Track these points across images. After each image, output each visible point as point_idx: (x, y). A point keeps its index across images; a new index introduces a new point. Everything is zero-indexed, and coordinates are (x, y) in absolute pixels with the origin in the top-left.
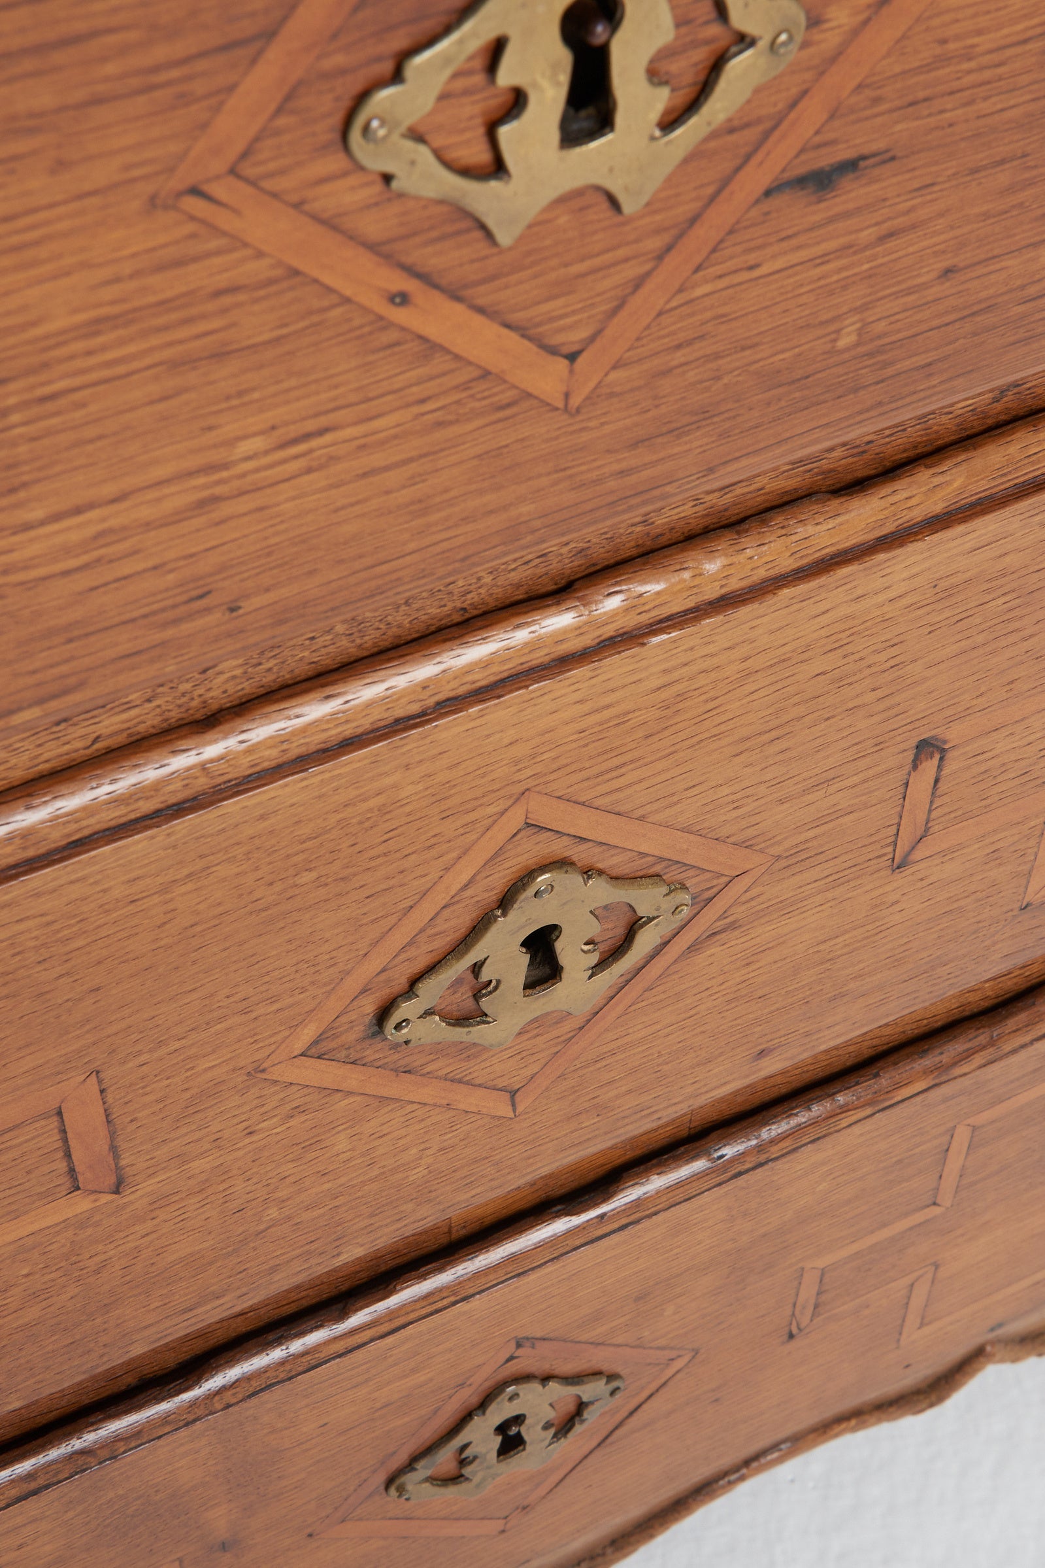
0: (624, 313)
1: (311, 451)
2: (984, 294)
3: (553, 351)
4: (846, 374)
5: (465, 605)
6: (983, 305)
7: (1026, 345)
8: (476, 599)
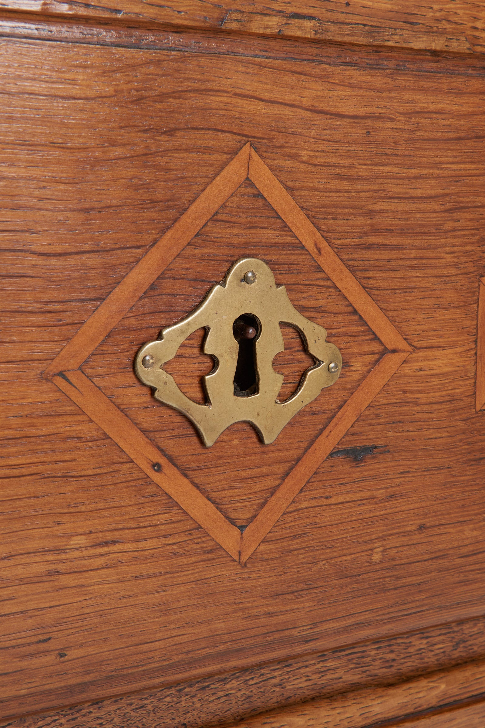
0: (266, 508)
1: (109, 553)
2: (441, 547)
3: (232, 522)
4: (379, 579)
5: (186, 722)
6: (441, 554)
7: (465, 585)
8: (192, 719)
